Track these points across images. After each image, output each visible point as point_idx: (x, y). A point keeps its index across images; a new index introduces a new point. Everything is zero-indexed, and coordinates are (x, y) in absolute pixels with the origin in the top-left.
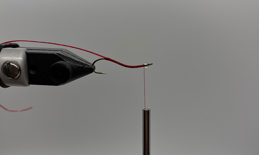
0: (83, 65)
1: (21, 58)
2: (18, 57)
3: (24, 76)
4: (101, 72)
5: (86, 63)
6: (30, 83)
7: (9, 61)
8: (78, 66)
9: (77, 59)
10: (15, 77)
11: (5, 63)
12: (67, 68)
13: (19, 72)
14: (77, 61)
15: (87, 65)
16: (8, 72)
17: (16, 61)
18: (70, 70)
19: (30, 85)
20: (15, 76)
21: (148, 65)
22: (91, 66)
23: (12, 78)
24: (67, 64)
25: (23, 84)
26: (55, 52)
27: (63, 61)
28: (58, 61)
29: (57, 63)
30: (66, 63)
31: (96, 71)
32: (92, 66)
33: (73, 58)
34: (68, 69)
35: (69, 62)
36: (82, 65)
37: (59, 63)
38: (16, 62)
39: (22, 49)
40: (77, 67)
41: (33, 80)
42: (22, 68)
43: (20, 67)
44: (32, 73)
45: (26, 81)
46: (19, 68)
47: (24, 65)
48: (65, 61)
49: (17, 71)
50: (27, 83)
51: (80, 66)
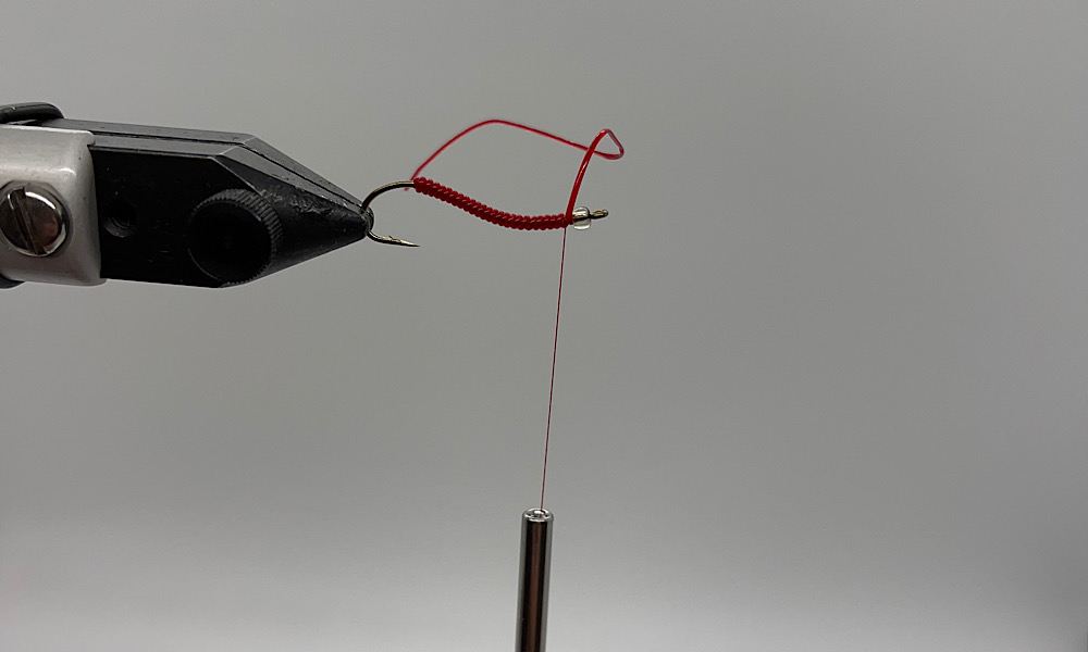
0: (323, 209)
1: (71, 171)
2: (60, 164)
3: (81, 242)
4: (396, 237)
5: (337, 200)
6: (109, 271)
7: (20, 182)
8: (304, 213)
9: (298, 184)
10: (45, 249)
11: (7, 189)
12: (259, 219)
13: (63, 226)
14: (300, 190)
15: (340, 206)
16: (18, 229)
17: (48, 184)
18: (269, 228)
19: (108, 280)
20: (47, 244)
21: (590, 217)
22: (357, 210)
23: (32, 251)
24: (259, 202)
25: (76, 275)
26: (212, 152)
27: (242, 191)
28: (222, 190)
29: (218, 196)
30: (253, 198)
31: (374, 231)
32: (362, 212)
33: (283, 176)
34: (262, 226)
35: (265, 194)
36: (320, 206)
37: (228, 197)
38: (51, 187)
39: (75, 132)
40: (300, 213)
41: (119, 262)
42: (75, 211)
43: (64, 210)
44: (115, 231)
45: (91, 263)
46: (60, 213)
47: (84, 198)
48: (249, 189)
49: (55, 220)
50: (95, 271)
51: (313, 210)
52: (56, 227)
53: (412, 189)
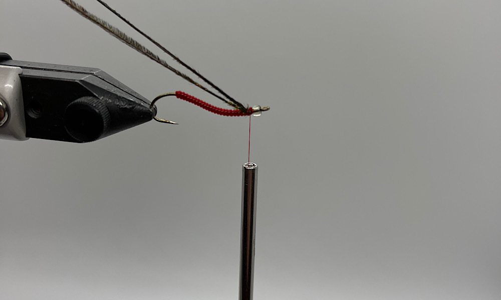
0: (131, 106)
2: (5, 83)
3: (16, 120)
4: (167, 120)
5: (137, 101)
6: (29, 135)
8: (122, 108)
9: (119, 93)
12: (98, 112)
13: (6, 113)
14: (120, 97)
15: (140, 105)
19: (30, 138)
22: (148, 106)
26: (77, 78)
27: (92, 97)
28: (82, 96)
29: (78, 100)
30: (96, 101)
31: (157, 117)
32: (151, 108)
33: (113, 90)
35: (103, 99)
36: (130, 105)
38: (1, 94)
39: (13, 68)
40: (120, 109)
41: (35, 130)
42: (11, 107)
43: (7, 105)
44: (32, 115)
45: (21, 130)
46: (5, 108)
47: (17, 100)
48: (95, 96)
49: (2, 110)
50: (23, 134)
51: (126, 106)
52: (3, 114)
53: (175, 97)
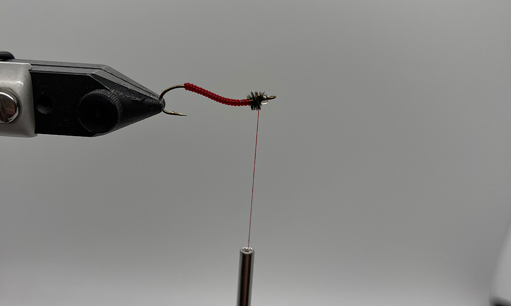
0: (141, 99)
1: (20, 82)
2: (16, 79)
3: (26, 117)
4: (176, 112)
5: (148, 95)
6: (39, 130)
8: (133, 100)
9: (130, 87)
10: (9, 119)
12: (113, 104)
13: (18, 109)
14: (130, 90)
15: (150, 97)
17: (10, 88)
18: (117, 107)
19: (39, 134)
20: (9, 118)
21: (268, 98)
22: (157, 99)
23: (3, 121)
24: (111, 94)
25: (23, 132)
26: (88, 72)
27: (104, 90)
28: (94, 89)
29: (93, 92)
30: (109, 93)
31: (166, 109)
32: (160, 100)
33: (123, 83)
34: (114, 107)
35: (114, 91)
36: (140, 97)
37: (97, 93)
38: (12, 90)
39: (21, 63)
40: (131, 101)
41: (44, 126)
42: (23, 101)
43: (18, 100)
44: (42, 110)
45: (31, 127)
46: (16, 102)
47: (28, 95)
48: (107, 89)
49: (14, 106)
50: (32, 130)
51: (137, 99)
52: (14, 110)
53: (184, 89)
